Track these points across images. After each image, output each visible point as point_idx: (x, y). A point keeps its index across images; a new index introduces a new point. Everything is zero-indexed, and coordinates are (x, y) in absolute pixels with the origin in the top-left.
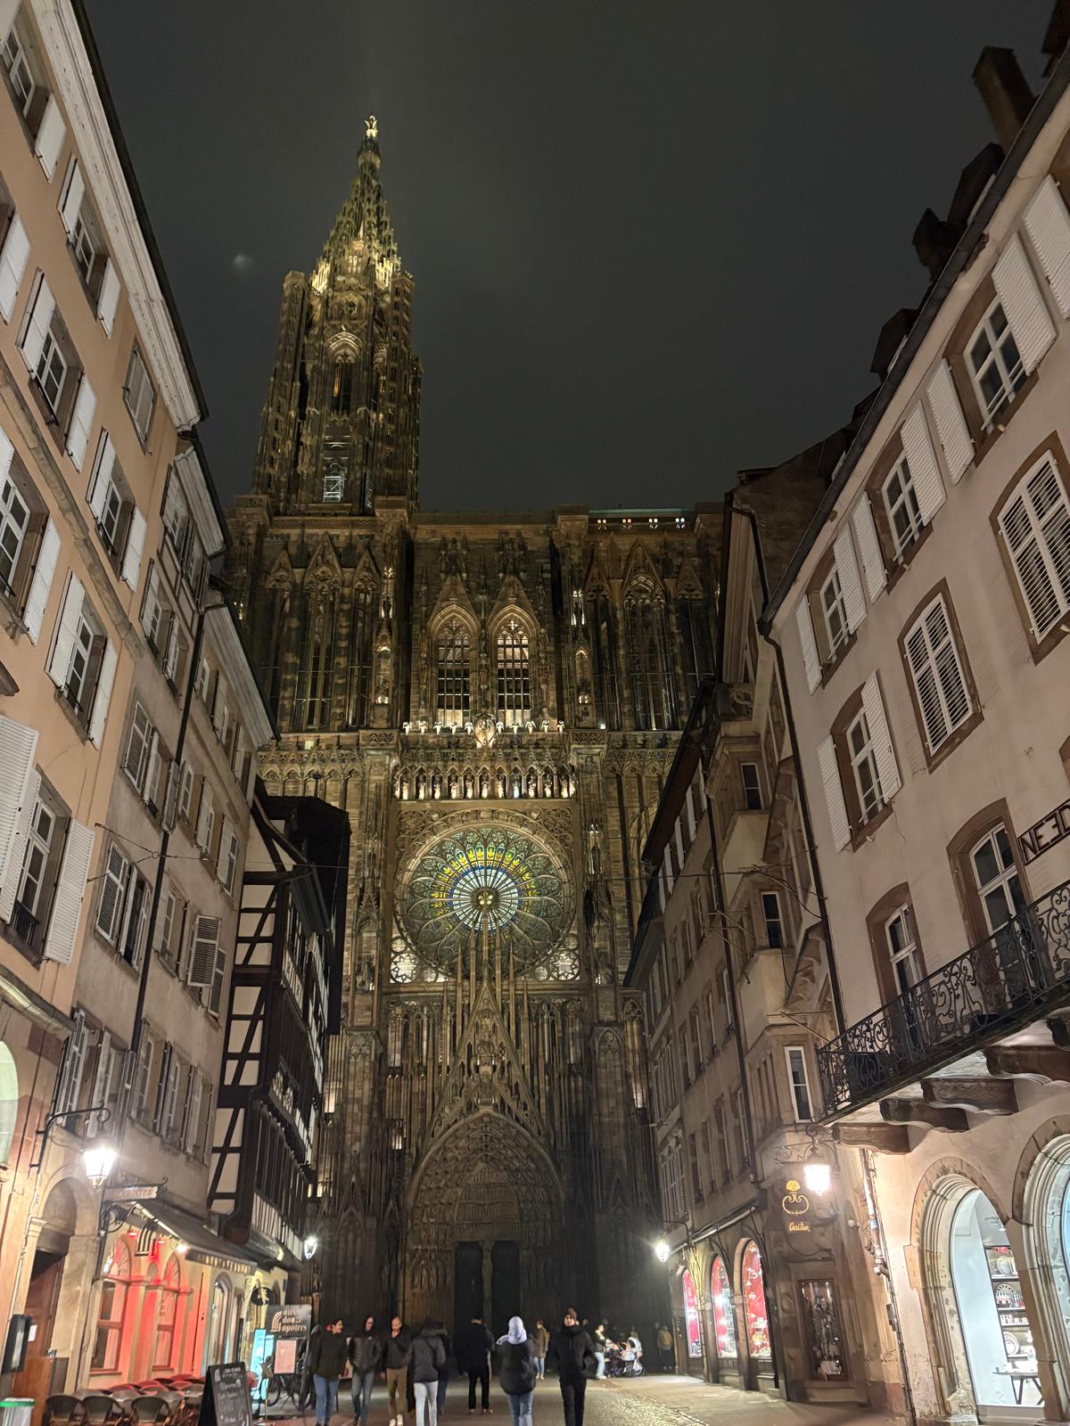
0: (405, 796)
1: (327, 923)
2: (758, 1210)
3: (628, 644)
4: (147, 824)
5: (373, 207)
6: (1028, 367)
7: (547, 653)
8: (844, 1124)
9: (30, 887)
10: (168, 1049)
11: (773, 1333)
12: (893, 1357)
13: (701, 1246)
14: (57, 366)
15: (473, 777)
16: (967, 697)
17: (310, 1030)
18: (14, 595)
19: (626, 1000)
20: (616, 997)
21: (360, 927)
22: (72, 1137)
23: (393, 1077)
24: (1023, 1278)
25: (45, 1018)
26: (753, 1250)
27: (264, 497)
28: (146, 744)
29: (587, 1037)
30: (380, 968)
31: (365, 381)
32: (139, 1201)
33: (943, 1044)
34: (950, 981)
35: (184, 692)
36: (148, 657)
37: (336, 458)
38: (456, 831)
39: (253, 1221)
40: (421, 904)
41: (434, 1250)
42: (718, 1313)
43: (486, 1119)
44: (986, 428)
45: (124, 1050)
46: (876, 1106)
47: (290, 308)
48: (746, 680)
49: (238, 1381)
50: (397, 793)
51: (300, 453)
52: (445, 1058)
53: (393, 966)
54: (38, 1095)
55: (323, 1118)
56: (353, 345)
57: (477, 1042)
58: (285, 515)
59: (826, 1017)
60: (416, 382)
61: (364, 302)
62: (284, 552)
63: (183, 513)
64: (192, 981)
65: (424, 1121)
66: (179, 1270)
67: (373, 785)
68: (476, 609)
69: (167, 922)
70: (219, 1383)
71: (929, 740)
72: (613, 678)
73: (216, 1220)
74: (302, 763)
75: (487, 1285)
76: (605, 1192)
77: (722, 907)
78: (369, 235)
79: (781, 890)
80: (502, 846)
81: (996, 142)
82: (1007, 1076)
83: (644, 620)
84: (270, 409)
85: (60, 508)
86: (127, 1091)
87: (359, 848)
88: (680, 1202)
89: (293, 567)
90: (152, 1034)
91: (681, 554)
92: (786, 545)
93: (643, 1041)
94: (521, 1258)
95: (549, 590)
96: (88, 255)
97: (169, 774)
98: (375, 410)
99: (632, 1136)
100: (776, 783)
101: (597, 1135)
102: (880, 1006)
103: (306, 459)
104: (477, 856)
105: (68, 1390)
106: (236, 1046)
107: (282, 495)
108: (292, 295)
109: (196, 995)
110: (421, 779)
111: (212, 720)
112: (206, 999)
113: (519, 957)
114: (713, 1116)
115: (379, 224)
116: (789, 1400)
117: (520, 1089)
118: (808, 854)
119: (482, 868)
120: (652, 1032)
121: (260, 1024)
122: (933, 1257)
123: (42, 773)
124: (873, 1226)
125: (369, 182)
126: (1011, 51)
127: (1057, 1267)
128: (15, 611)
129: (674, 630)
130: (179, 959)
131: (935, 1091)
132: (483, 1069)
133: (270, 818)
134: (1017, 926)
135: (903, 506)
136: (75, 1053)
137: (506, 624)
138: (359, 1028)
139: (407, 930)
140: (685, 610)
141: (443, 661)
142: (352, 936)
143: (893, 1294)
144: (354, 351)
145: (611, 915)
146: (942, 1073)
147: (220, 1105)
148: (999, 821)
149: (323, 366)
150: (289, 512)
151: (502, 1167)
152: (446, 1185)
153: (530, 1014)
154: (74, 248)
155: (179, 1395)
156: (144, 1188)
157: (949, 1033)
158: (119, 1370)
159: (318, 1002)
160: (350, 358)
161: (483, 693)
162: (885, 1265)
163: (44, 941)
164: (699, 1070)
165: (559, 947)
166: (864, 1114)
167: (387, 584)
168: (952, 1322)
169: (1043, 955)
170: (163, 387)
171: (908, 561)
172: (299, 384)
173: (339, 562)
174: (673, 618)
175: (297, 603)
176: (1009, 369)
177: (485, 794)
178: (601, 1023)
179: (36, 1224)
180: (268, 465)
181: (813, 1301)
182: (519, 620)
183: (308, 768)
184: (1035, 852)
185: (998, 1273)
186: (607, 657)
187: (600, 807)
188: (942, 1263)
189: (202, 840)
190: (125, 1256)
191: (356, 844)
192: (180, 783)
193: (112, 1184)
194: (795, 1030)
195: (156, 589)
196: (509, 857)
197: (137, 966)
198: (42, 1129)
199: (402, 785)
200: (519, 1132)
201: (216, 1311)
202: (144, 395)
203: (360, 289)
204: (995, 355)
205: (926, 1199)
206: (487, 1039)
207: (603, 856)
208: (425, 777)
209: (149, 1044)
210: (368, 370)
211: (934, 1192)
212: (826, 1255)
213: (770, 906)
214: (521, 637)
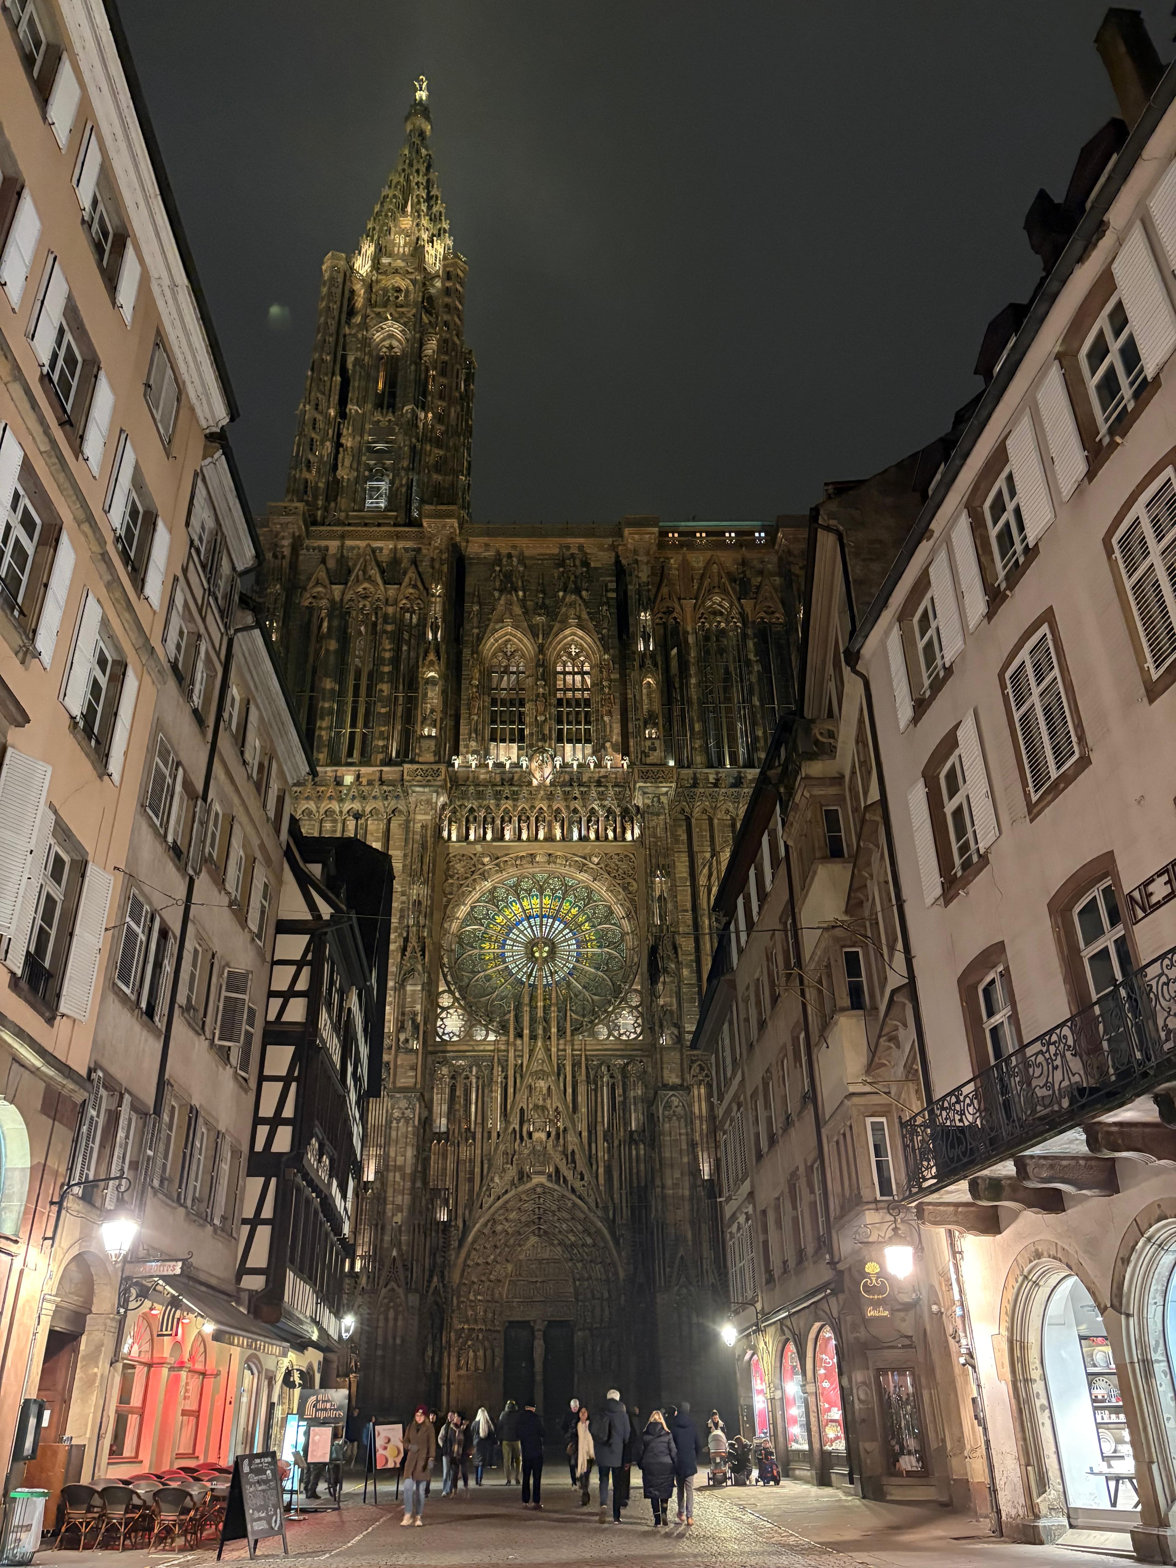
0: (454, 837)
1: (368, 975)
2: (834, 1293)
3: (701, 672)
4: (170, 868)
5: (422, 179)
6: (1150, 372)
7: (611, 680)
8: (930, 1204)
9: (43, 936)
10: (193, 1114)
11: (849, 1425)
12: (978, 1454)
13: (771, 1330)
14: (70, 360)
15: (528, 818)
16: (1074, 739)
17: (349, 1092)
18: (24, 615)
19: (693, 1062)
20: (682, 1060)
21: (404, 980)
22: (89, 1208)
23: (439, 1142)
24: (1121, 1373)
25: (60, 1078)
26: (828, 1335)
27: (300, 505)
28: (169, 780)
29: (650, 1102)
30: (425, 1024)
31: (412, 377)
32: (162, 1277)
33: (1040, 1118)
34: (1048, 1050)
35: (211, 722)
36: (172, 683)
37: (380, 461)
38: (510, 875)
39: (286, 1299)
40: (471, 955)
41: (481, 1330)
42: (788, 1401)
43: (539, 1190)
44: (1101, 440)
45: (146, 1114)
46: (964, 1185)
47: (330, 293)
48: (830, 715)
49: (269, 1472)
50: (445, 834)
51: (340, 456)
52: (496, 1123)
53: (439, 1023)
54: (52, 1163)
55: (363, 1187)
56: (400, 336)
57: (531, 1106)
58: (323, 524)
59: (912, 1087)
60: (469, 378)
61: (411, 287)
62: (322, 566)
63: (210, 524)
64: (220, 1039)
65: (471, 1191)
66: (205, 1351)
67: (419, 825)
68: (533, 631)
69: (193, 976)
70: (248, 1474)
71: (1031, 785)
72: (683, 710)
73: (245, 1297)
74: (341, 800)
75: (539, 1366)
76: (668, 1270)
77: (799, 964)
78: (418, 211)
79: (865, 946)
80: (559, 894)
81: (1119, 116)
82: (1108, 1154)
83: (718, 646)
84: (308, 407)
85: (75, 518)
86: (149, 1157)
87: (403, 894)
88: (749, 1284)
89: (332, 583)
90: (176, 1097)
91: (761, 573)
92: (876, 567)
93: (711, 1107)
94: (575, 1340)
95: (613, 610)
96: (105, 234)
97: (194, 813)
98: (423, 409)
99: (698, 1210)
100: (861, 828)
101: (660, 1208)
102: (971, 1076)
103: (347, 463)
104: (533, 903)
105: (85, 1480)
106: (267, 1110)
107: (320, 503)
108: (332, 279)
109: (224, 1055)
110: (471, 819)
111: (242, 753)
112: (235, 1058)
113: (576, 1014)
114: (787, 1190)
115: (429, 198)
116: (864, 1498)
117: (577, 1157)
118: (895, 908)
119: (537, 916)
120: (721, 1098)
121: (294, 1085)
122: (1023, 1347)
123: (55, 812)
124: (959, 1312)
125: (418, 152)
126: (1139, 13)
127: (1158, 1361)
128: (25, 633)
129: (752, 657)
130: (205, 1016)
131: (1029, 1169)
132: (536, 1135)
133: (306, 861)
134: (1123, 993)
135: (1007, 524)
136: (92, 1118)
137: (566, 649)
138: (404, 1090)
139: (455, 983)
140: (763, 634)
141: (496, 689)
142: (395, 989)
143: (979, 1386)
144: (399, 341)
145: (678, 969)
146: (1037, 1151)
147: (250, 1174)
148: (1105, 876)
149: (367, 358)
150: (327, 521)
151: (556, 1242)
152: (495, 1260)
153: (588, 1077)
154: (90, 227)
155: (205, 1487)
156: (167, 1263)
157: (1045, 1107)
158: (140, 1458)
159: (357, 1062)
160: (396, 350)
161: (540, 725)
162: (971, 1355)
163: (58, 996)
164: (772, 1140)
165: (620, 1003)
166: (952, 1192)
167: (435, 603)
168: (1043, 1418)
169: (1150, 1022)
170: (188, 383)
171: (1011, 587)
172: (339, 378)
173: (383, 578)
174: (750, 644)
175: (336, 623)
176: (1129, 373)
177: (541, 836)
178: (666, 1087)
179: (49, 1301)
180: (304, 469)
181: (892, 1389)
182: (581, 645)
183: (347, 806)
184: (1144, 910)
185: (1095, 1366)
186: (677, 685)
187: (668, 852)
188: (1033, 1355)
189: (230, 885)
190: (147, 1337)
191: (400, 890)
192: (207, 822)
193: (133, 1258)
194: (876, 1100)
195: (180, 609)
196: (566, 906)
197: (160, 1022)
198: (56, 1199)
199: (450, 825)
200: (574, 1204)
201: (245, 1394)
202: (167, 391)
203: (408, 272)
204: (1113, 358)
205: (1017, 1286)
206: (541, 1103)
207: (670, 906)
208: (475, 818)
209: (173, 1107)
210: (416, 364)
211: (1026, 1277)
212: (907, 1342)
213: (852, 963)
214: (583, 663)
